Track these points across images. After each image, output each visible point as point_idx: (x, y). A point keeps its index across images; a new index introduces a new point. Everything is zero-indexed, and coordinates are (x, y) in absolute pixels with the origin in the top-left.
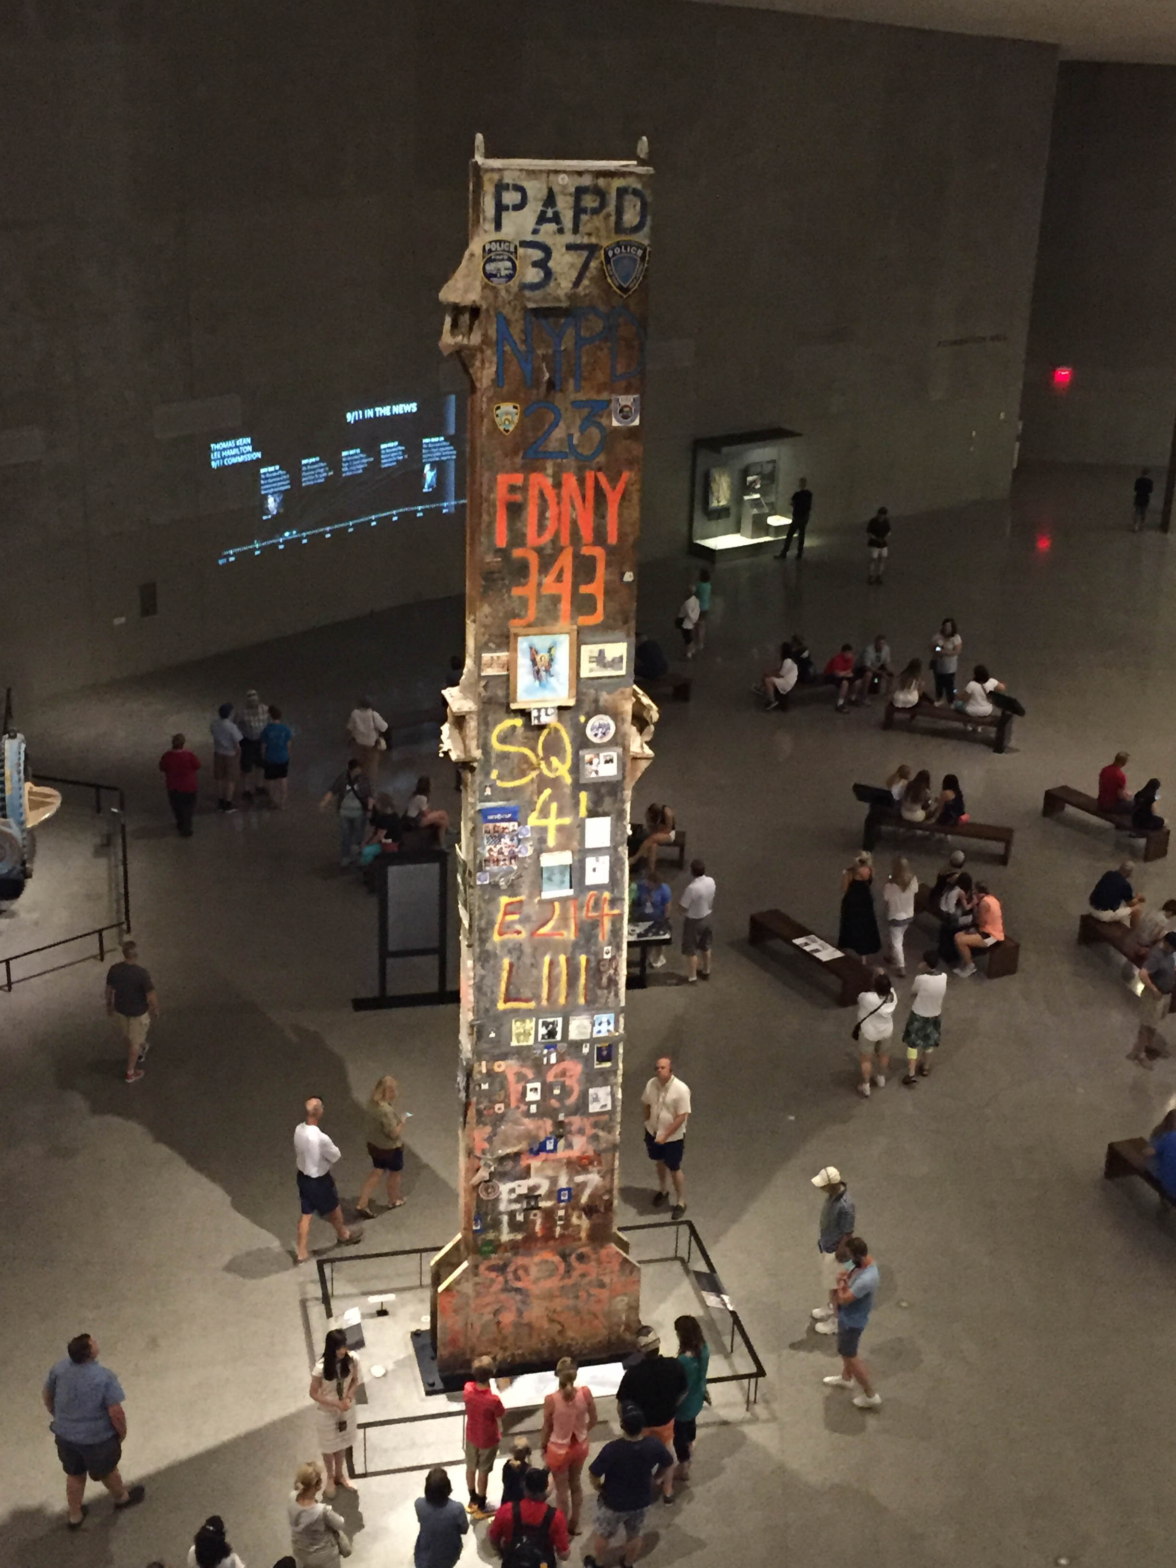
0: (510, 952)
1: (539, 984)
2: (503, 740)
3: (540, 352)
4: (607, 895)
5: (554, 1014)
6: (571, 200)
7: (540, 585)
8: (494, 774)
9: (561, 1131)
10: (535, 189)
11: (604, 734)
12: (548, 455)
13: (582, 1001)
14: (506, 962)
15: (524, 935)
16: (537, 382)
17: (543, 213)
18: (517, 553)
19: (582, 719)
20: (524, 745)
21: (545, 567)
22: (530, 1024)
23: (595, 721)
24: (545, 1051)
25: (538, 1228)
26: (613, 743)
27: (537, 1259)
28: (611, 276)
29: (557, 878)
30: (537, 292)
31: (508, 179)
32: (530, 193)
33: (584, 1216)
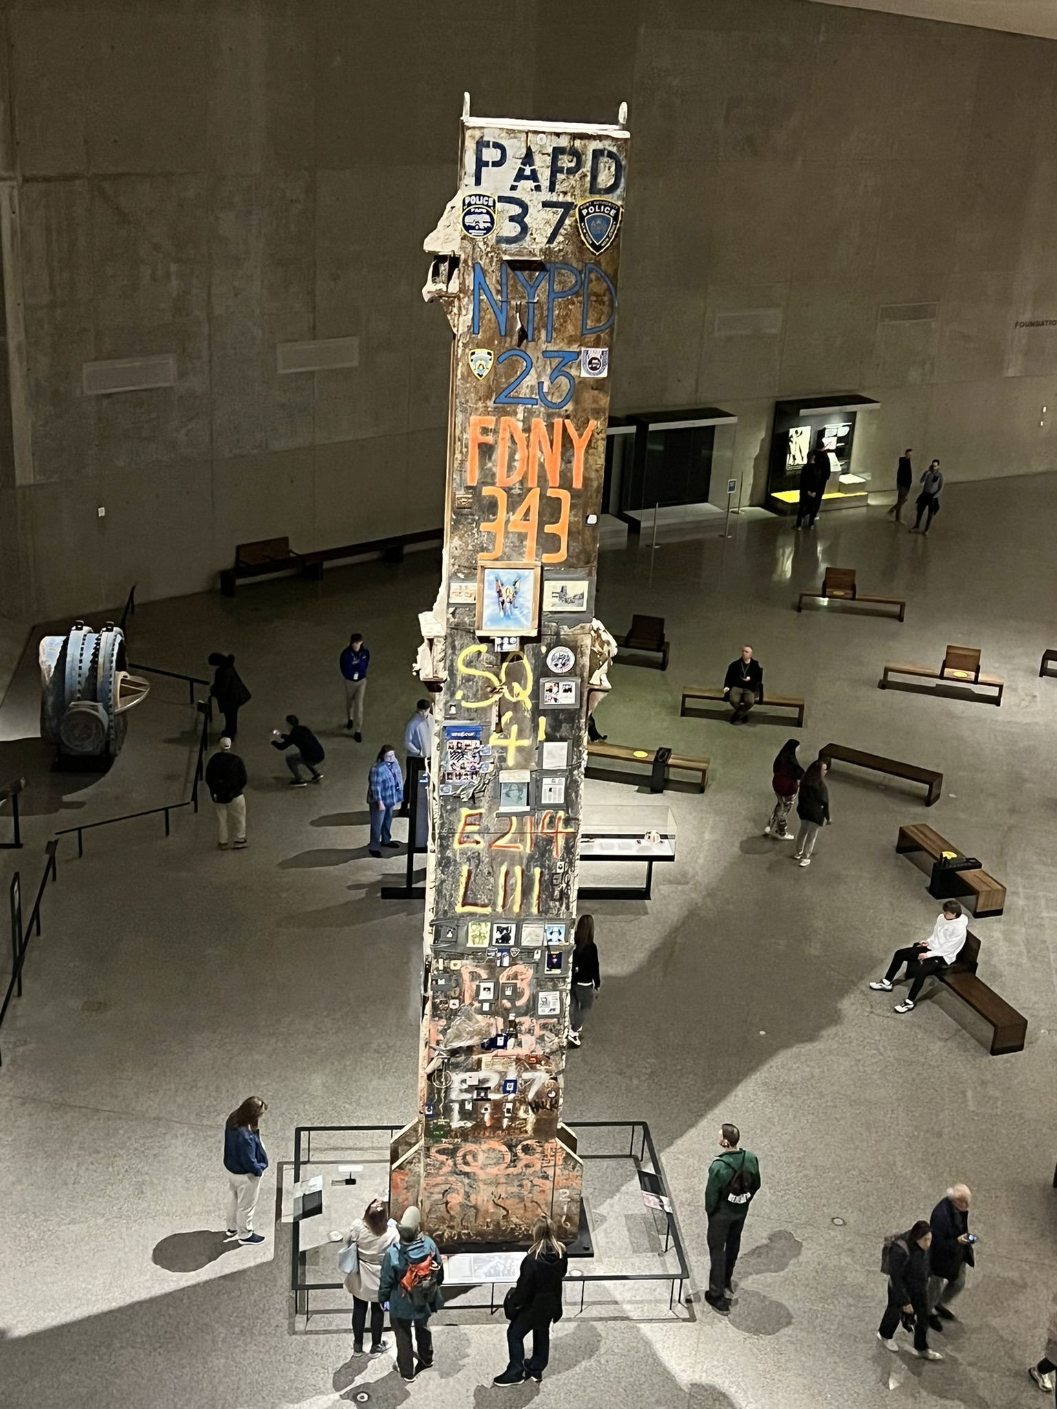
0: (469, 860)
1: (495, 891)
2: (469, 664)
3: (514, 303)
4: (561, 814)
5: (508, 920)
6: (548, 159)
7: (508, 521)
8: (459, 695)
9: (512, 1031)
10: (516, 149)
11: (564, 665)
12: (519, 401)
13: (535, 910)
14: (465, 869)
15: (482, 845)
16: (510, 332)
17: (521, 170)
18: (486, 491)
20: (488, 669)
21: (512, 507)
22: (485, 928)
23: (558, 651)
24: (499, 955)
25: (487, 1118)
27: (485, 1146)
28: (584, 234)
29: (515, 793)
30: (513, 245)
31: (489, 137)
32: (509, 151)
33: (530, 1111)
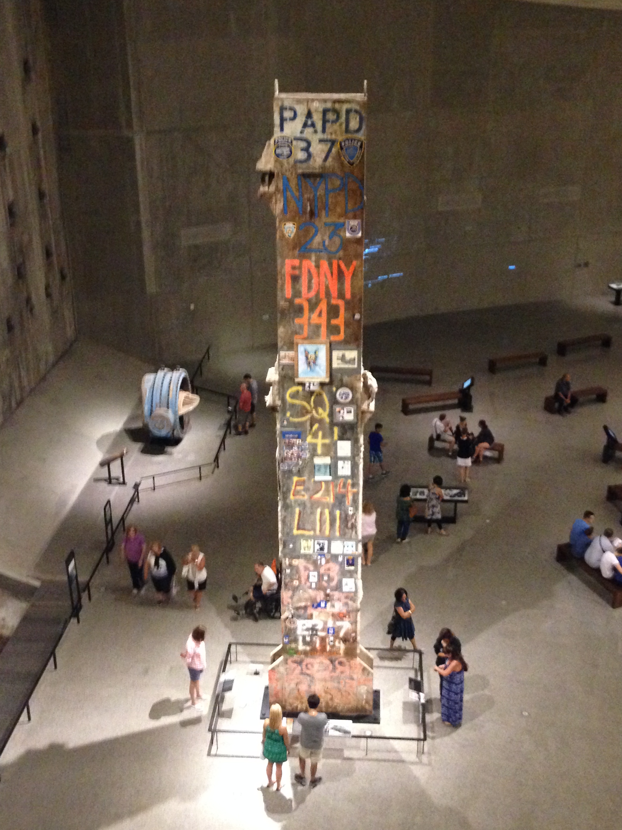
0: (299, 505)
1: (314, 523)
2: (292, 397)
3: (306, 196)
4: (350, 481)
5: (323, 538)
6: (321, 116)
7: (309, 318)
8: (288, 414)
9: (328, 599)
10: (301, 110)
11: (346, 398)
12: (311, 250)
13: (337, 534)
14: (297, 510)
15: (306, 497)
16: (304, 212)
17: (306, 122)
18: (297, 301)
19: (334, 389)
20: (304, 400)
21: (312, 309)
22: (311, 543)
23: (341, 390)
24: (319, 557)
25: (318, 645)
26: (352, 402)
27: (318, 661)
28: (344, 156)
29: (323, 470)
30: (303, 165)
31: (286, 104)
32: (299, 112)
33: (341, 642)
